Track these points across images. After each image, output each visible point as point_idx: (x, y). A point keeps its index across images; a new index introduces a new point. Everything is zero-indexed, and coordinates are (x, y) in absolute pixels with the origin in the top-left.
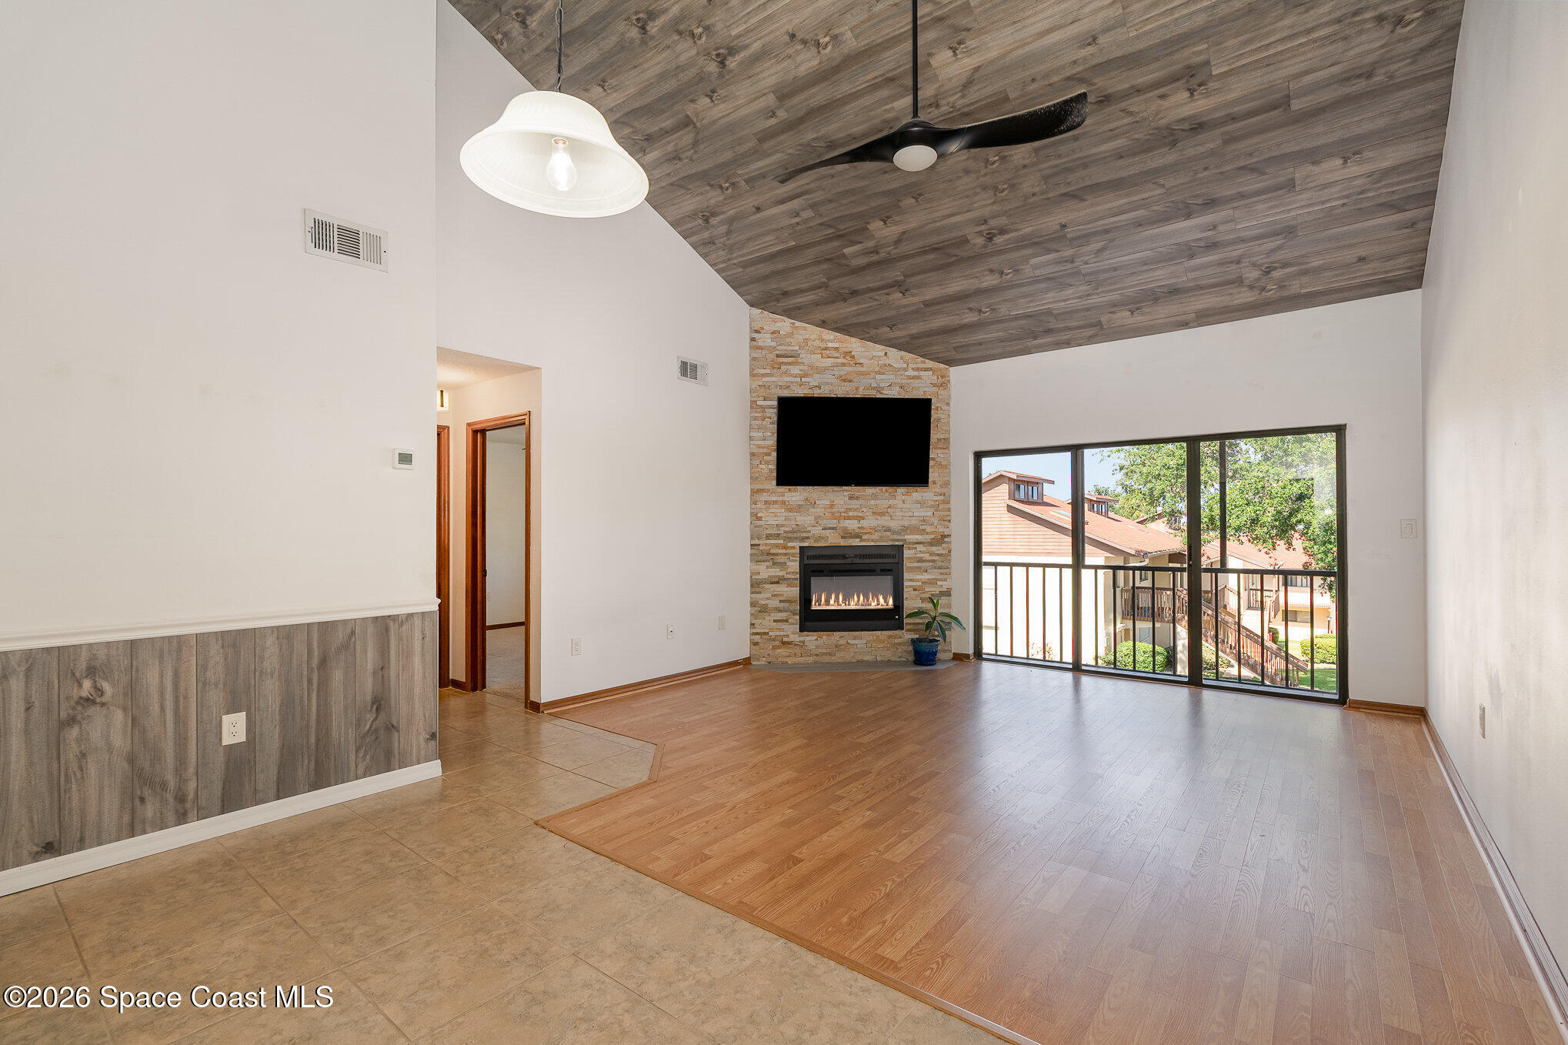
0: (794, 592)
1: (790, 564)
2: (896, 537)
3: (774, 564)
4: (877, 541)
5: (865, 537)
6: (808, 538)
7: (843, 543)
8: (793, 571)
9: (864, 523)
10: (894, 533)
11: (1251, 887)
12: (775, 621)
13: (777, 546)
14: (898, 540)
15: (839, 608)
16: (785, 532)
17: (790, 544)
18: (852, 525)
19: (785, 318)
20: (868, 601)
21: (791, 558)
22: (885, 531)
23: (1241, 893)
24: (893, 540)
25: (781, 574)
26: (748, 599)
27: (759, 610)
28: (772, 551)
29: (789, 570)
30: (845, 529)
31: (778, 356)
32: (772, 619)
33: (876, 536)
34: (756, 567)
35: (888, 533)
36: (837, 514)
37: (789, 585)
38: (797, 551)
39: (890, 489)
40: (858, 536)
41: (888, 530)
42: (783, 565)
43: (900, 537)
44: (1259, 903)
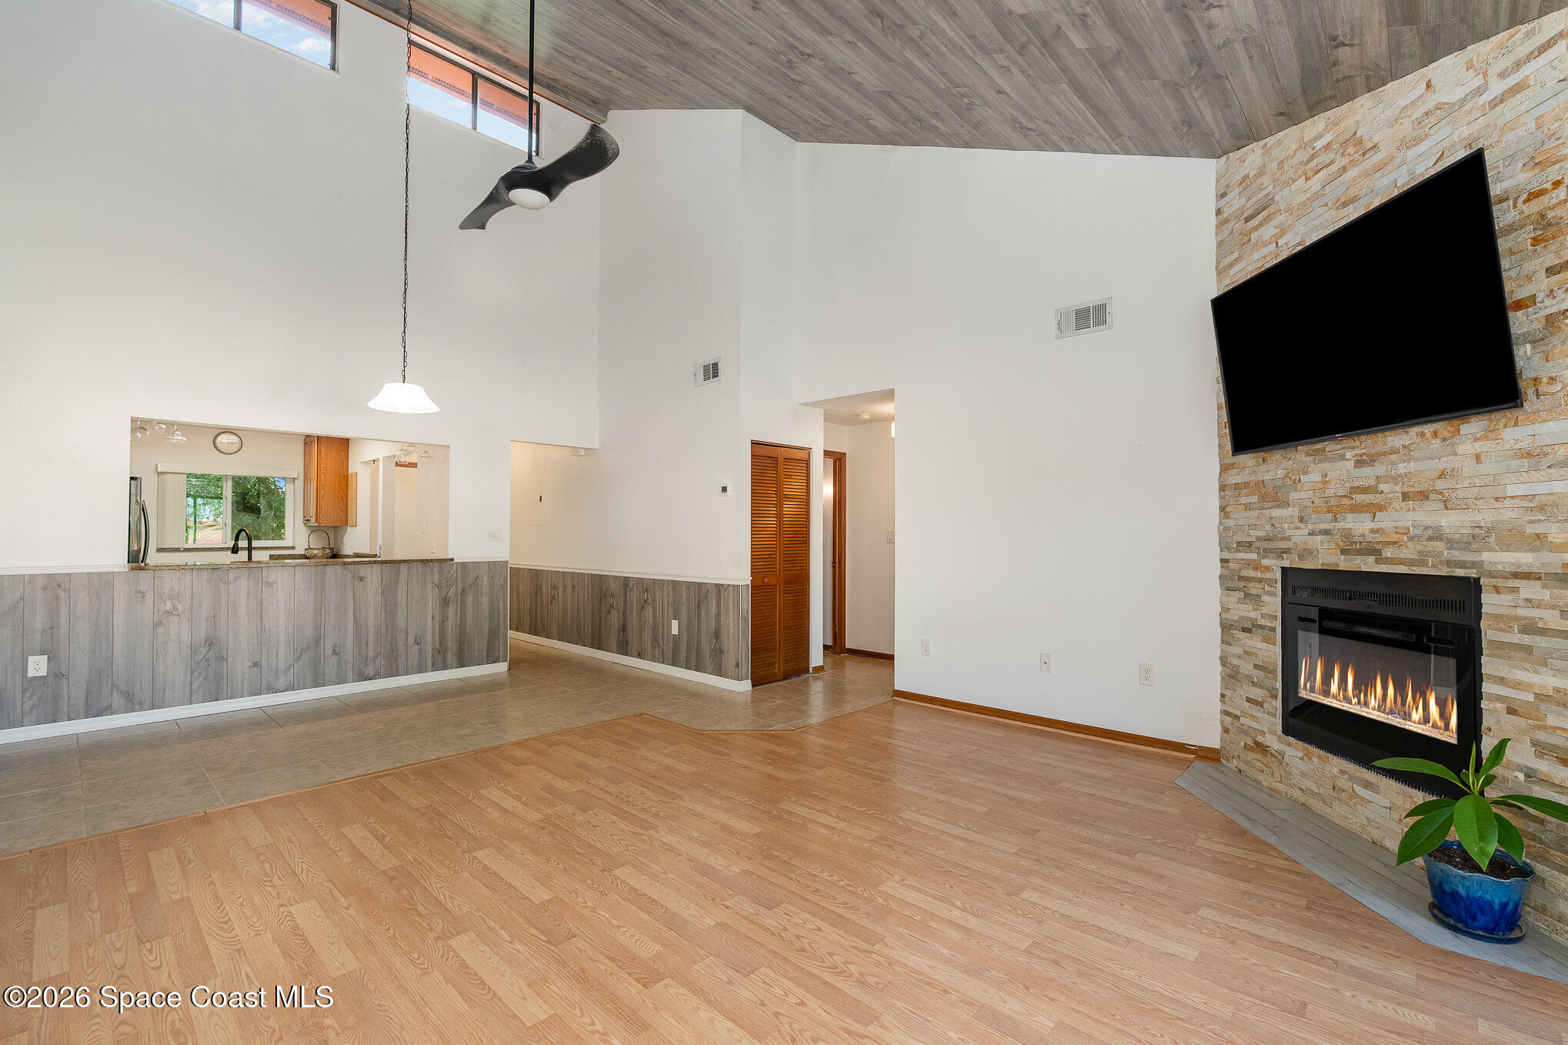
0: (1273, 653)
1: (1266, 598)
2: (1458, 555)
3: (1247, 595)
4: (1412, 563)
5: (1388, 553)
6: (1287, 551)
7: (1344, 564)
8: (1270, 613)
9: (1384, 521)
10: (1451, 543)
11: (217, 931)
12: (1249, 700)
13: (1248, 564)
14: (1462, 565)
15: (1346, 707)
16: (1258, 539)
17: (1265, 562)
18: (1360, 525)
19: (1253, 145)
20: (1404, 703)
21: (1267, 588)
22: (1431, 539)
23: (224, 920)
24: (1449, 563)
25: (1253, 615)
26: (1218, 653)
27: (1231, 676)
28: (1246, 573)
29: (1265, 610)
30: (1347, 534)
31: (1247, 220)
32: (1245, 694)
33: (1409, 552)
34: (1226, 598)
35: (1439, 546)
36: (1333, 502)
37: (1266, 640)
38: (1278, 576)
39: (1442, 427)
40: (1372, 550)
41: (1437, 536)
42: (1255, 599)
43: (1469, 557)
44: (201, 922)
